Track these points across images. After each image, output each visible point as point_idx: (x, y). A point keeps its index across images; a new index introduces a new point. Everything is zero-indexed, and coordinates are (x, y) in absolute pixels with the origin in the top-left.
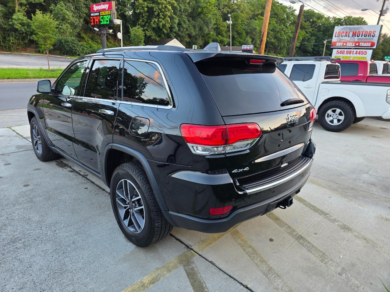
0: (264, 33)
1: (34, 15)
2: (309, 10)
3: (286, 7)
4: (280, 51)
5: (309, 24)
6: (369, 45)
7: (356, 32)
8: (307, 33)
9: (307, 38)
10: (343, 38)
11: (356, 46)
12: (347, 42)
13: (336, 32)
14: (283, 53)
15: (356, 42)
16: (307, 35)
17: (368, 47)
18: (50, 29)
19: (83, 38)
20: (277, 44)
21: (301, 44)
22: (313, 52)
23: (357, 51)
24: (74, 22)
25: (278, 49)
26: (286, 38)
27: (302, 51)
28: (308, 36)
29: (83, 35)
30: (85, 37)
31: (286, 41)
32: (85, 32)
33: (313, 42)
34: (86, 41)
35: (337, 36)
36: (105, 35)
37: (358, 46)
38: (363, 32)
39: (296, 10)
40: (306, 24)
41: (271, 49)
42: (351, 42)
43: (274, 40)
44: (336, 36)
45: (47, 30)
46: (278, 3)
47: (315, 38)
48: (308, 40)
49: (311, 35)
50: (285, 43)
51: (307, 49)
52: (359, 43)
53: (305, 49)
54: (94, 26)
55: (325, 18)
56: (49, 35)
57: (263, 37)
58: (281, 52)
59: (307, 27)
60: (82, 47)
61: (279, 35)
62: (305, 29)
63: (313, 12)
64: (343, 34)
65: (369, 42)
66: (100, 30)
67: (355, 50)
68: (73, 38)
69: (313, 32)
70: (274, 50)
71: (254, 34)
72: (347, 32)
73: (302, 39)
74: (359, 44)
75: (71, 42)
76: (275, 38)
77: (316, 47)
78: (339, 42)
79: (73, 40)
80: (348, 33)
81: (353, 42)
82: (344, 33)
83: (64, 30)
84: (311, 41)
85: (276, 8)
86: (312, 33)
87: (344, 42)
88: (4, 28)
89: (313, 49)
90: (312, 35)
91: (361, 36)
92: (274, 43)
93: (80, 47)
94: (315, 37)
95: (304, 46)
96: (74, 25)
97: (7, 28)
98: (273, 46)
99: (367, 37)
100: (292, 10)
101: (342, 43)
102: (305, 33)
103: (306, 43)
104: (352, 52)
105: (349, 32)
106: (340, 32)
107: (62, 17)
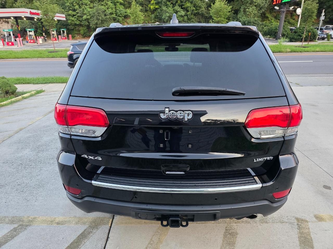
1: (214, 4)
18: (223, 14)
19: (267, 17)
24: (261, 4)
29: (268, 15)
30: (269, 16)
32: (271, 12)
34: (269, 20)
36: (284, 12)
45: (221, 15)
54: (275, 5)
56: (222, 19)
60: (262, 26)
66: (280, 8)
68: (256, 19)
75: (253, 22)
79: (255, 20)
83: (250, 12)
88: (206, 17)
93: (260, 26)
96: (260, 7)
97: (208, 16)
107: (251, 1)
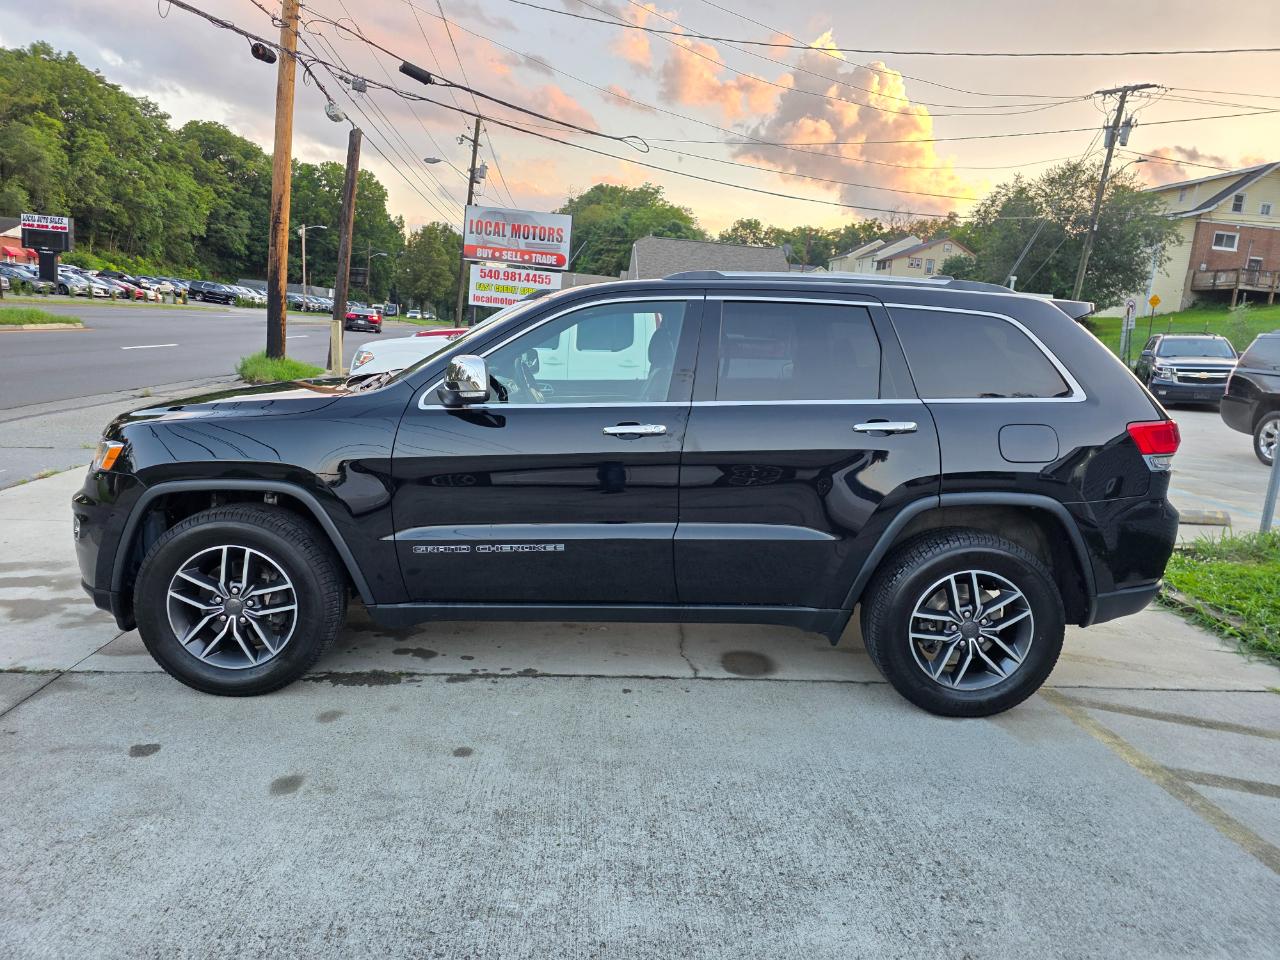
0: (281, 196)
2: (210, 123)
3: (133, 101)
4: (140, 244)
5: (221, 169)
6: (552, 260)
7: (519, 226)
8: (219, 194)
9: (223, 212)
10: (492, 238)
11: (524, 261)
12: (504, 250)
13: (472, 222)
14: (153, 254)
15: (523, 253)
16: (221, 201)
17: (551, 265)
20: (127, 222)
21: (209, 230)
22: (249, 256)
23: (528, 275)
25: (135, 236)
26: (156, 202)
27: (212, 251)
28: (226, 205)
31: (159, 213)
33: (245, 227)
35: (474, 230)
37: (529, 261)
38: (535, 228)
39: (169, 117)
40: (213, 169)
41: (104, 234)
42: (513, 250)
43: (113, 203)
44: (471, 232)
46: (103, 83)
47: (248, 213)
48: (228, 219)
49: (233, 203)
50: (158, 219)
51: (231, 245)
52: (530, 253)
53: (224, 246)
55: (266, 157)
57: (280, 209)
58: (145, 247)
59: (217, 178)
61: (130, 191)
62: (210, 181)
63: (227, 132)
64: (489, 229)
65: (552, 255)
67: (524, 272)
69: (240, 194)
70: (119, 241)
71: (34, 176)
72: (497, 224)
73: (208, 213)
74: (531, 257)
76: (117, 198)
77: (256, 243)
78: (482, 247)
80: (501, 227)
81: (516, 251)
82: (491, 226)
84: (237, 222)
85: (100, 97)
86: (236, 197)
87: (495, 250)
89: (248, 247)
90: (239, 204)
91: (531, 237)
92: (115, 214)
94: (248, 210)
95: (218, 235)
98: (113, 224)
99: (546, 241)
100: (154, 114)
101: (490, 252)
102: (215, 196)
103: (223, 227)
104: (517, 276)
105: (504, 225)
106: (482, 223)
